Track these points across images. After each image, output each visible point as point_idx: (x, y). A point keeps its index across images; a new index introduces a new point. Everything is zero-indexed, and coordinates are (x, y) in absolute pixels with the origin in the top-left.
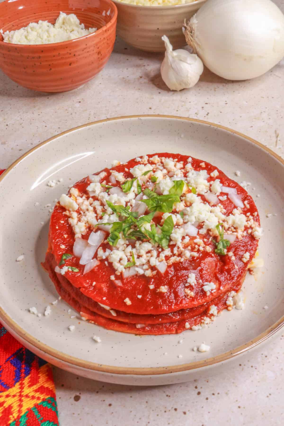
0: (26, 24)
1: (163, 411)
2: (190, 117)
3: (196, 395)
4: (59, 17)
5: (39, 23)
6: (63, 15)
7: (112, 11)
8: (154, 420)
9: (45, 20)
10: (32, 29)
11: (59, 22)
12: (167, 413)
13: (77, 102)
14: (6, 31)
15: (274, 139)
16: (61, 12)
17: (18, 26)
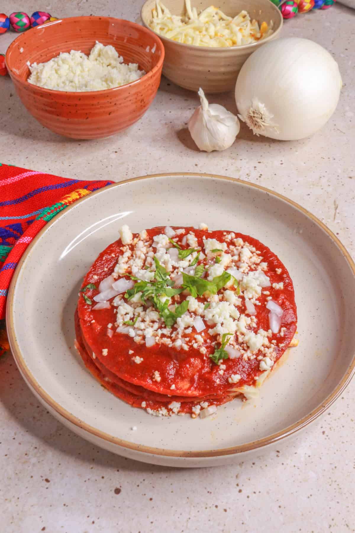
0: (56, 54)
1: (204, 507)
2: (241, 179)
3: (237, 492)
4: (95, 48)
5: (71, 53)
6: (99, 46)
7: (158, 49)
8: (195, 516)
9: (78, 50)
10: (64, 61)
11: (94, 53)
12: (208, 509)
13: (113, 152)
14: (33, 63)
15: (333, 211)
16: (97, 42)
17: (46, 56)
